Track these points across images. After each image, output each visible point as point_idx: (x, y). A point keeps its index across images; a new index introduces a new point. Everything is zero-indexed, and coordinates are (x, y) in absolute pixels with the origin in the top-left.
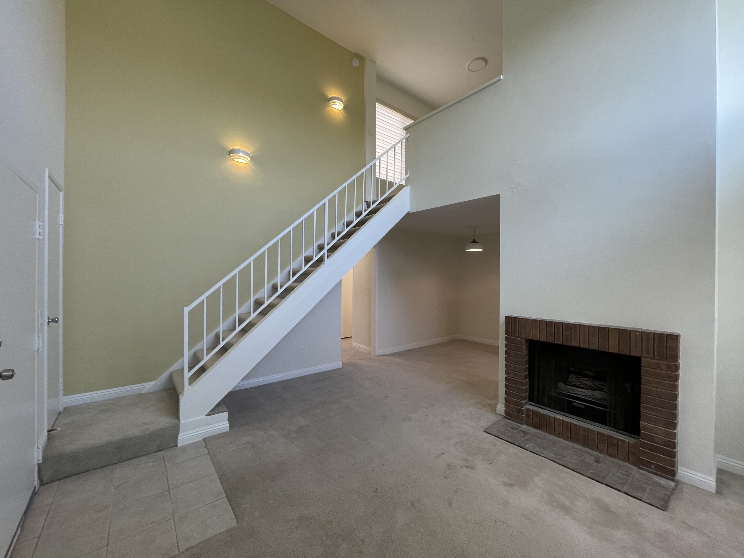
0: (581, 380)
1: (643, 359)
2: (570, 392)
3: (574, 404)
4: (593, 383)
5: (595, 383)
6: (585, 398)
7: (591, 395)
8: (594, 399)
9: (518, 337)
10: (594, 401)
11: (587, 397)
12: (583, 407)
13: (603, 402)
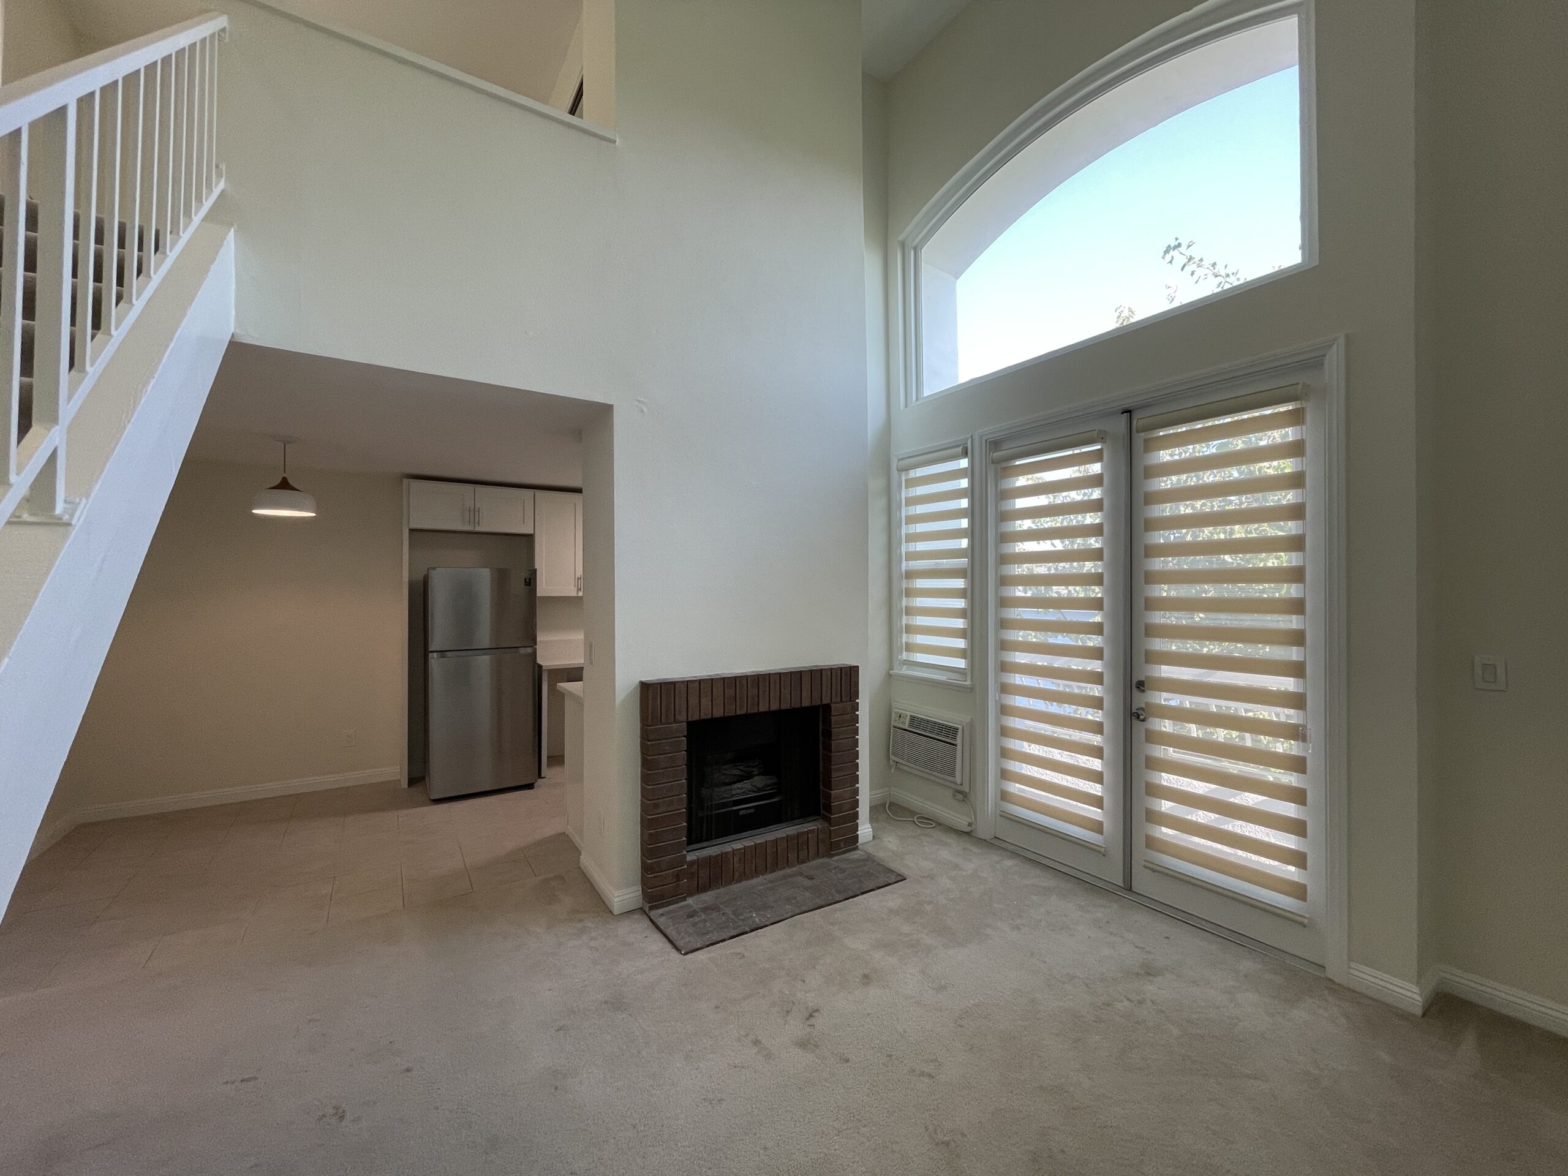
0: (724, 772)
1: (833, 706)
2: (724, 798)
3: (741, 813)
4: (738, 769)
5: (741, 767)
6: (745, 797)
7: (750, 787)
8: (756, 792)
9: (675, 722)
10: (757, 794)
11: (747, 794)
12: (752, 811)
13: (767, 791)
